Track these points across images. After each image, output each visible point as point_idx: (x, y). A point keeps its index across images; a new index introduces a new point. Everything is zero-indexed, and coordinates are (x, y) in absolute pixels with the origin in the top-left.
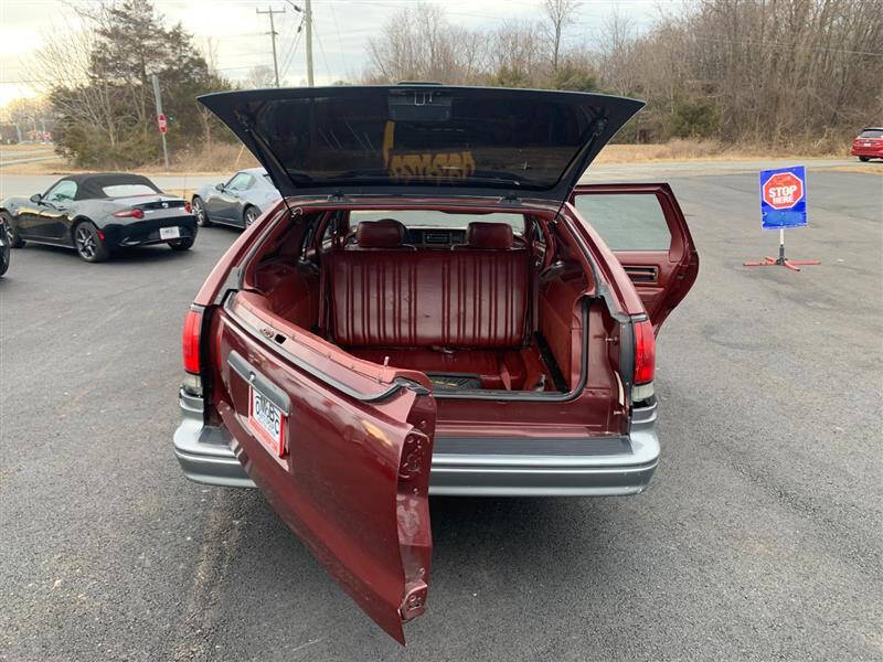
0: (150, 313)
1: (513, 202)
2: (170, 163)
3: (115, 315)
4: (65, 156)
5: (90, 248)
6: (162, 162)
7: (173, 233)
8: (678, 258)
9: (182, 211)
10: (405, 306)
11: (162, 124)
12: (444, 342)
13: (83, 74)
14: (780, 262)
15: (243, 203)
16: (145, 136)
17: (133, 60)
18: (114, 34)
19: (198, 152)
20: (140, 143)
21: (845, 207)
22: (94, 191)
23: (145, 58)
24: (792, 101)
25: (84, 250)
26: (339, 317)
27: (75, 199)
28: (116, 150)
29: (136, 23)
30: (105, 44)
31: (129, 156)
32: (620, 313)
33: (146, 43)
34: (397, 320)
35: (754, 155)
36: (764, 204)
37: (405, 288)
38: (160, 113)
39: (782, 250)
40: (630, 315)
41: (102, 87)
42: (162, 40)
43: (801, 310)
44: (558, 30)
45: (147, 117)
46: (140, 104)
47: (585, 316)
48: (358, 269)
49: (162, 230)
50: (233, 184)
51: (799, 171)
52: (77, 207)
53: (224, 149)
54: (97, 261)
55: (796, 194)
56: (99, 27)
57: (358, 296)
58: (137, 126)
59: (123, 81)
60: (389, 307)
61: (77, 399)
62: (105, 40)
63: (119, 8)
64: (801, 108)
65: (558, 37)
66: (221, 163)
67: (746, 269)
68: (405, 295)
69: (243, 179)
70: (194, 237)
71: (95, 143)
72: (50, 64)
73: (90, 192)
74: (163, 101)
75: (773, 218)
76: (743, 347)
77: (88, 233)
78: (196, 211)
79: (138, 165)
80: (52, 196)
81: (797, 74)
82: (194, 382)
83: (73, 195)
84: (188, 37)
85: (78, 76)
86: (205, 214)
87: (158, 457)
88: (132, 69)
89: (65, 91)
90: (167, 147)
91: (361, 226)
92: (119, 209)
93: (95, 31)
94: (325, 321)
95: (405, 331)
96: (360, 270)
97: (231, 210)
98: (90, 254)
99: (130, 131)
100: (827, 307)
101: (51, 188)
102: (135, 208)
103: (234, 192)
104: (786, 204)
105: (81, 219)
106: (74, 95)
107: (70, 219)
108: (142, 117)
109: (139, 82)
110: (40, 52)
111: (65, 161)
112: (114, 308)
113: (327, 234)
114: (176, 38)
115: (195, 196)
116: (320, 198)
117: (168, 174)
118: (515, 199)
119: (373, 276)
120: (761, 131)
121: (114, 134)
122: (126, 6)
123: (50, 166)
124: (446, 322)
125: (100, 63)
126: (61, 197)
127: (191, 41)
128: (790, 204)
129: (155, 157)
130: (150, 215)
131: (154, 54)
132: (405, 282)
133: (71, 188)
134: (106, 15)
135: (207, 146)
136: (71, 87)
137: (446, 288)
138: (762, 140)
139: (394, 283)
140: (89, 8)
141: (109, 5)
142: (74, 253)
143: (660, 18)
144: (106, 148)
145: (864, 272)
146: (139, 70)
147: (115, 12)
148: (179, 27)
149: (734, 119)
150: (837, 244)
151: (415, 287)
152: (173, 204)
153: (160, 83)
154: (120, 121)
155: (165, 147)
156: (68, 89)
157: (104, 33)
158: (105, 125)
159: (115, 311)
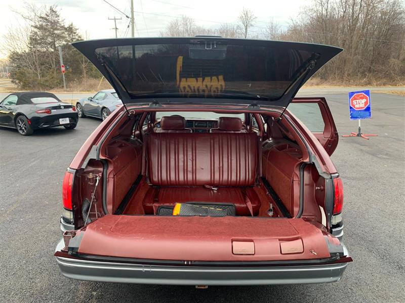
0: (53, 162)
1: (255, 107)
2: (67, 88)
3: (34, 163)
4: (16, 84)
5: (23, 128)
6: (63, 87)
7: (67, 121)
8: (328, 135)
9: (70, 111)
10: (190, 163)
11: (63, 69)
12: (212, 184)
13: (25, 46)
14: (359, 135)
15: (101, 106)
16: (55, 75)
17: (50, 40)
18: (41, 28)
19: (80, 82)
20: (52, 78)
21: (382, 109)
22: (26, 100)
23: (56, 39)
24: (351, 62)
25: (21, 129)
26: (153, 169)
27: (17, 104)
28: (40, 81)
29: (51, 22)
30: (36, 32)
31: (47, 84)
32: (324, 173)
33: (56, 32)
34: (186, 171)
35: (335, 85)
36: (351, 108)
37: (190, 153)
38: (62, 64)
39: (360, 129)
40: (331, 174)
41: (35, 52)
42: (64, 31)
43: (375, 159)
44: (246, 29)
45: (56, 66)
46: (52, 61)
47: (302, 173)
48: (164, 143)
49: (60, 120)
50: (97, 97)
51: (367, 92)
52: (18, 108)
53: (93, 81)
54: (27, 135)
55: (366, 103)
56: (33, 24)
57: (164, 158)
58: (52, 70)
59: (45, 50)
60: (181, 164)
61: (8, 212)
62: (36, 30)
63: (43, 15)
64: (355, 64)
65: (246, 32)
66: (91, 88)
67: (344, 138)
68: (190, 157)
69: (102, 95)
70: (77, 123)
71: (31, 78)
72: (9, 41)
73: (25, 101)
74: (63, 58)
75: (355, 114)
76: (354, 179)
77: (23, 121)
78: (78, 110)
79: (51, 88)
80: (6, 102)
81: (353, 50)
82: (69, 215)
83: (16, 102)
84: (76, 29)
85: (23, 47)
86: (83, 111)
87: (51, 249)
88: (49, 44)
89: (17, 54)
90: (65, 80)
91: (163, 119)
92: (39, 109)
93: (32, 26)
94: (145, 172)
95: (190, 177)
96: (165, 143)
97: (95, 110)
98: (24, 132)
99: (47, 72)
100: (387, 157)
101: (5, 99)
102: (46, 109)
103: (97, 101)
104: (362, 108)
105: (19, 114)
106: (21, 55)
107: (14, 114)
108: (54, 66)
109: (53, 50)
110: (5, 36)
111: (16, 86)
112: (34, 159)
113: (144, 123)
114: (70, 30)
115: (78, 103)
116: (145, 105)
117: (66, 92)
118: (256, 105)
119: (172, 147)
120: (338, 75)
121: (40, 74)
122: (47, 15)
123: (9, 89)
124: (212, 173)
125: (34, 41)
126: (11, 103)
127: (78, 31)
128: (363, 108)
129: (59, 85)
130: (54, 112)
131: (59, 37)
132: (190, 150)
133: (15, 99)
134: (37, 19)
135: (85, 79)
136: (20, 52)
137: (212, 153)
138: (339, 79)
139: (184, 151)
140: (29, 15)
141: (39, 14)
142: (16, 131)
143: (292, 24)
144: (36, 80)
145: (398, 140)
146: (52, 44)
147: (41, 17)
148: (72, 25)
149: (326, 70)
150: (382, 126)
151: (196, 153)
152: (66, 107)
153: (62, 51)
154: (43, 67)
155: (64, 81)
156: (18, 53)
157: (36, 27)
158: (36, 69)
159: (34, 161)
